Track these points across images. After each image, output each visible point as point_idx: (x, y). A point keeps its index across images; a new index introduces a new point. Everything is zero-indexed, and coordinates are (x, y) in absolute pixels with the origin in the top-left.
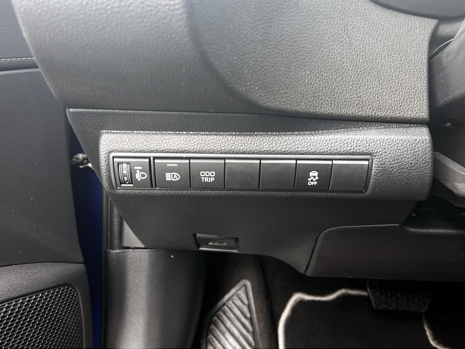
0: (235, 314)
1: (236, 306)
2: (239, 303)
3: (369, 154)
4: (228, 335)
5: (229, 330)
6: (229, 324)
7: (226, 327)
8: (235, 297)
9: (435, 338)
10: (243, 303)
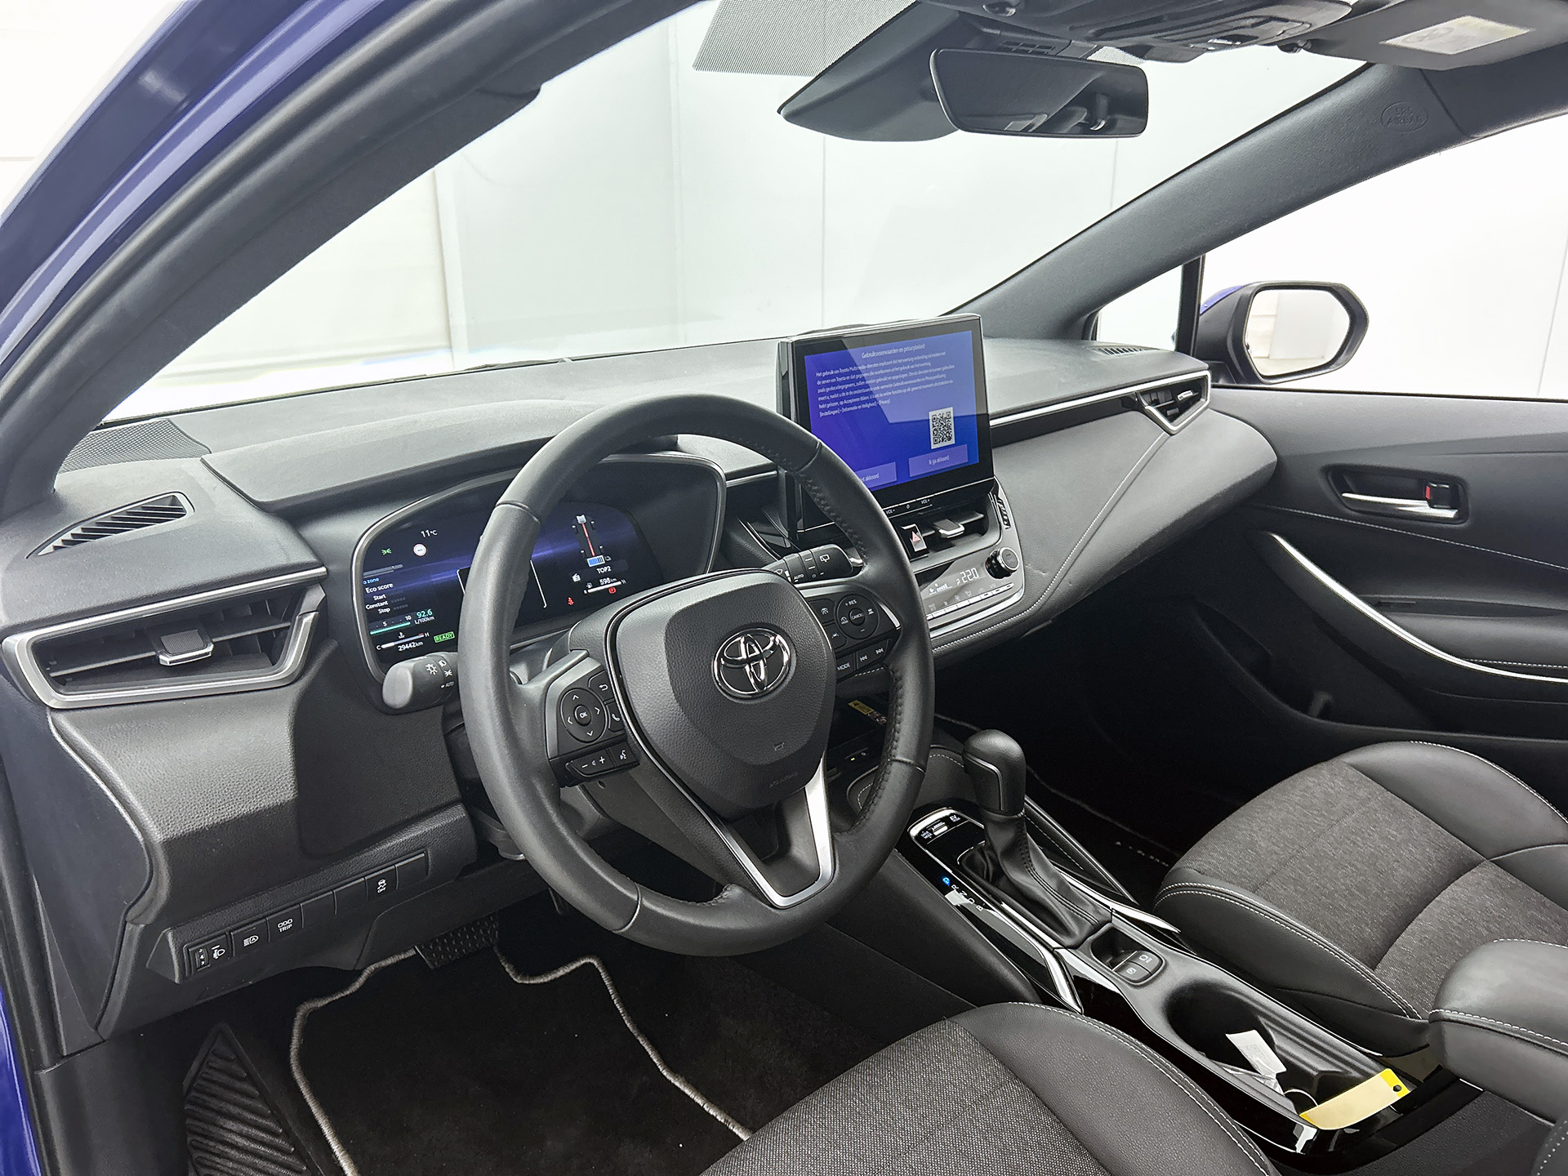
0: (222, 1085)
1: (219, 1070)
2: (219, 1063)
3: (423, 847)
4: (222, 1121)
5: (220, 1113)
6: (214, 1103)
7: (212, 1110)
8: (211, 1058)
9: (518, 972)
10: (228, 1060)
